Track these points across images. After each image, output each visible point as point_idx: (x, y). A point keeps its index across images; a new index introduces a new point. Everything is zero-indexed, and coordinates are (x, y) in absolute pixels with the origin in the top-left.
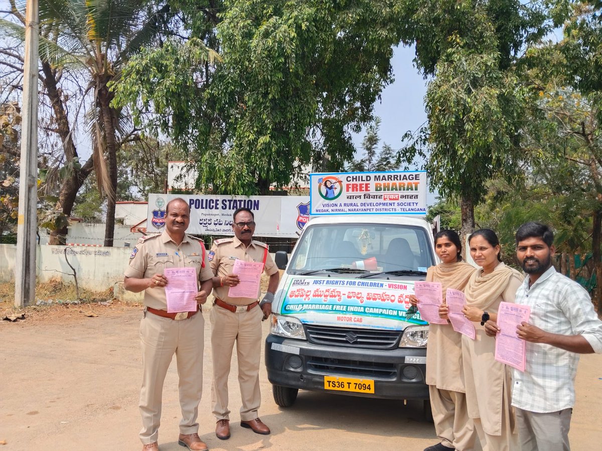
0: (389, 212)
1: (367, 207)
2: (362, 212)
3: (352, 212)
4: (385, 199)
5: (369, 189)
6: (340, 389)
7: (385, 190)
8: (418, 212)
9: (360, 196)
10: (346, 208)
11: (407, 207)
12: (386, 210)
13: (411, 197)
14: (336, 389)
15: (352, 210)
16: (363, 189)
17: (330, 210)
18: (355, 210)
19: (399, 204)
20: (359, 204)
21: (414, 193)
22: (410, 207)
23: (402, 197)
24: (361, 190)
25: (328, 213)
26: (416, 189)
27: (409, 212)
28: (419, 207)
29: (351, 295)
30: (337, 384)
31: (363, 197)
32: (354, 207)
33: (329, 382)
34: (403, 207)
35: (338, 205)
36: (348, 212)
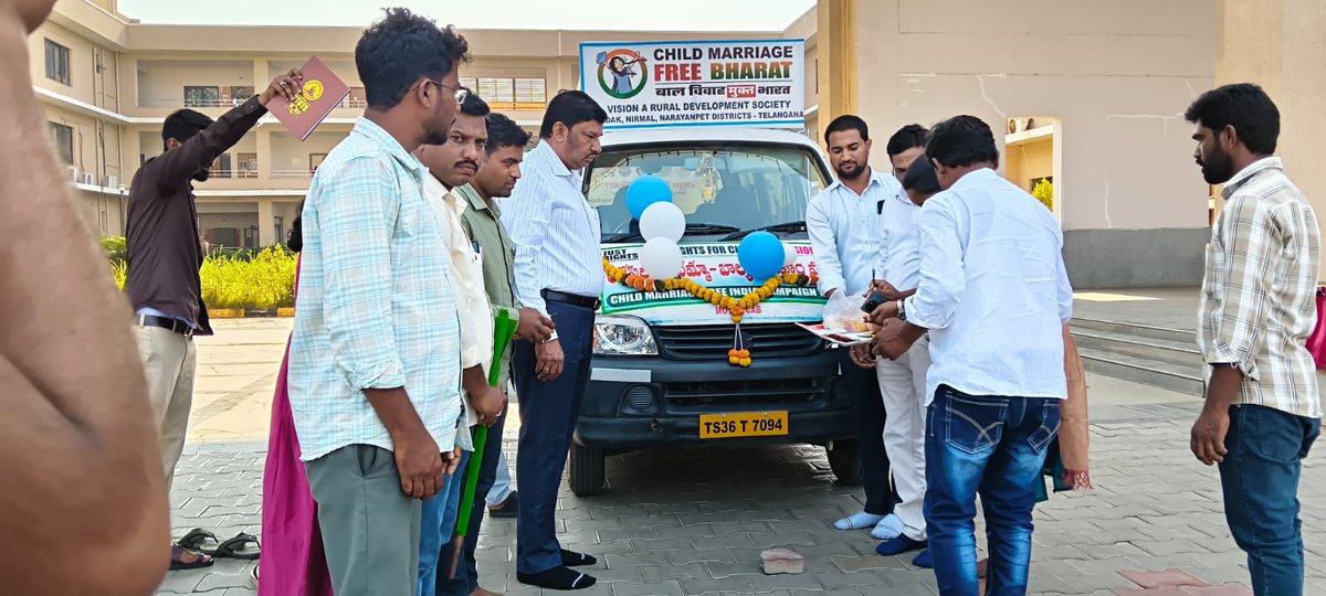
0: (737, 120)
1: (696, 112)
2: (687, 121)
3: (668, 122)
4: (729, 96)
5: (698, 75)
6: (729, 434)
7: (729, 77)
8: (791, 119)
9: (683, 89)
10: (656, 115)
11: (771, 111)
12: (731, 116)
13: (777, 90)
14: (721, 435)
15: (668, 118)
16: (688, 75)
17: (623, 118)
18: (673, 116)
19: (755, 105)
20: (681, 106)
21: (783, 83)
22: (777, 111)
23: (762, 90)
24: (683, 78)
25: (618, 124)
26: (787, 75)
27: (775, 119)
28: (792, 109)
29: (726, 269)
30: (722, 427)
31: (687, 91)
32: (672, 112)
33: (708, 424)
34: (764, 110)
35: (640, 108)
36: (659, 122)
